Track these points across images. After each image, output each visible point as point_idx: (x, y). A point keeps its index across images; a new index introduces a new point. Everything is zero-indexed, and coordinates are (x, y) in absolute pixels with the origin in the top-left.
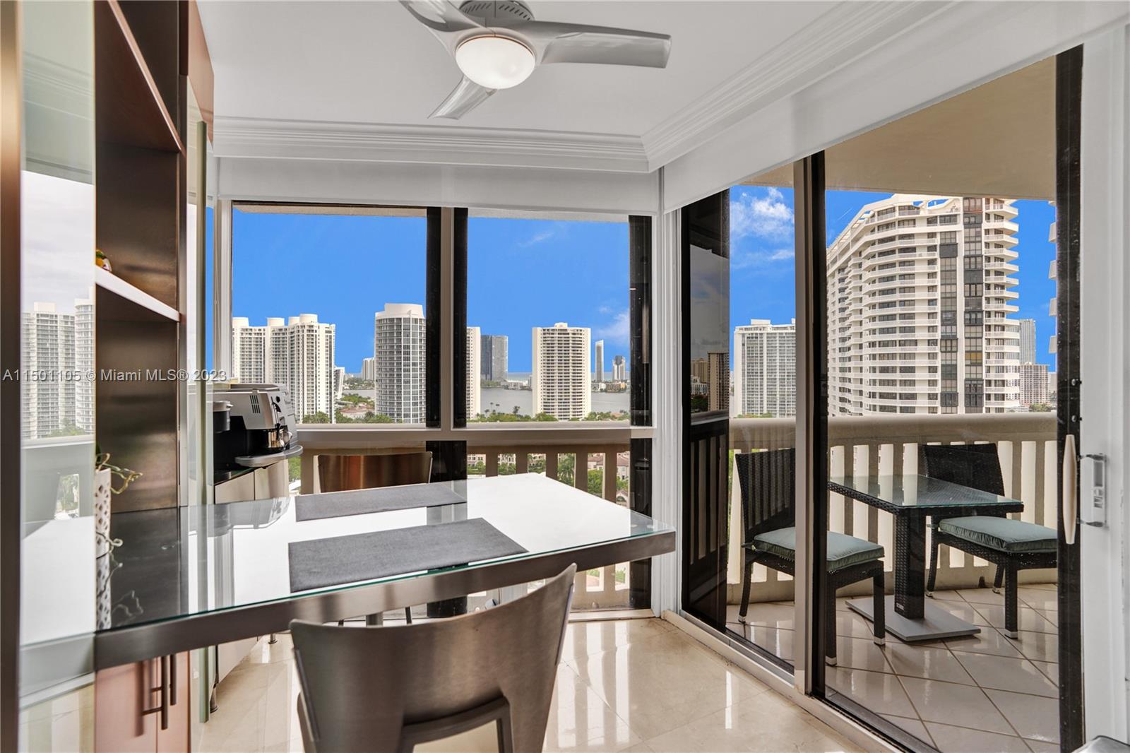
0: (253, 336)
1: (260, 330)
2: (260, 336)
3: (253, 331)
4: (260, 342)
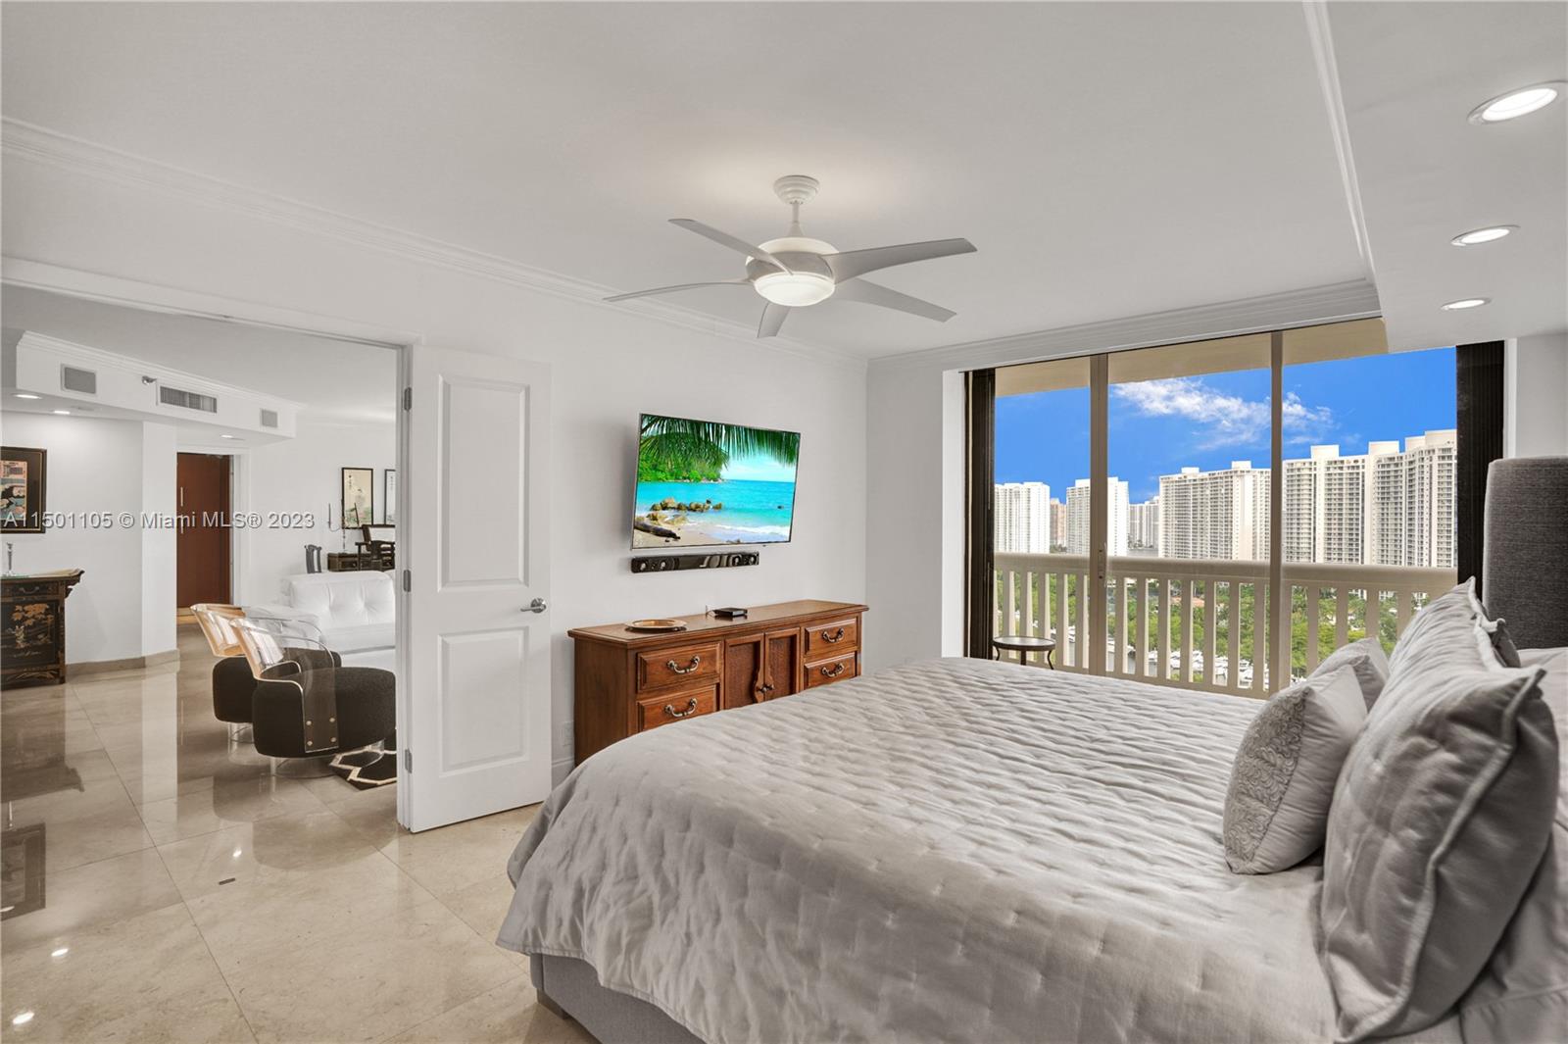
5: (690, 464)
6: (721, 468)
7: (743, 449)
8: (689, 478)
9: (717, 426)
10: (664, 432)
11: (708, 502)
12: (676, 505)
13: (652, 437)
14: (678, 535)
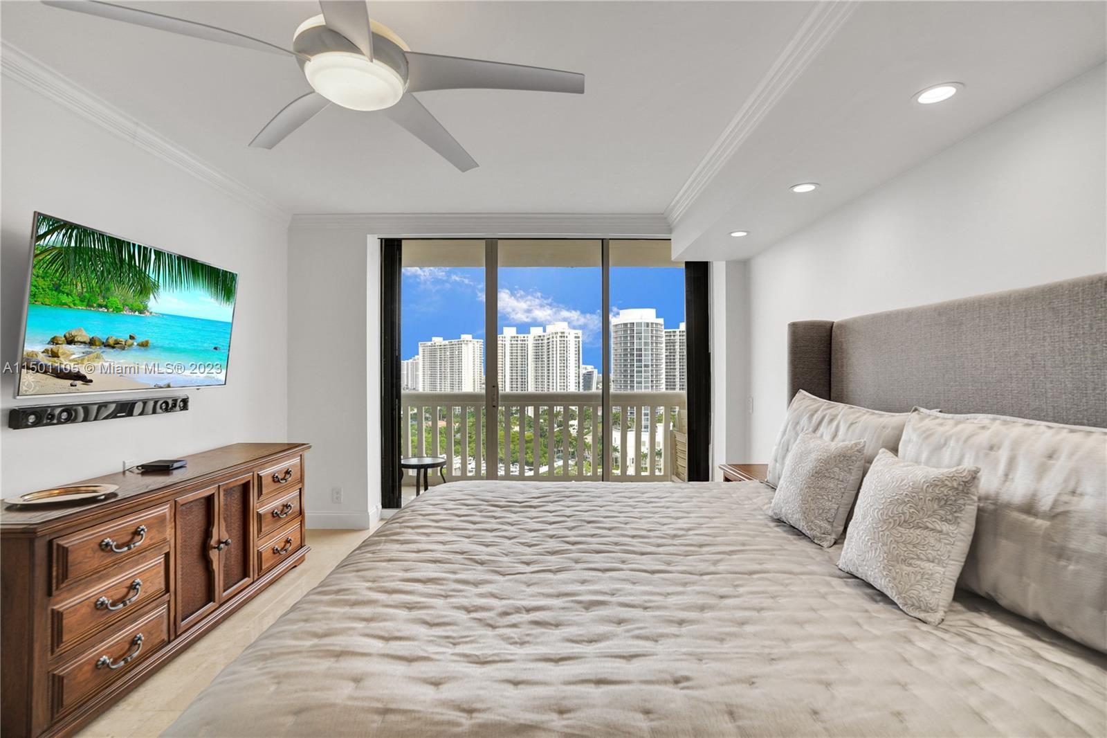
0: (519, 342)
1: (524, 337)
2: (524, 342)
3: (519, 339)
4: (524, 348)
5: (108, 289)
6: (149, 298)
7: (175, 279)
8: (106, 307)
9: (145, 251)
10: (73, 244)
11: (132, 337)
12: (88, 340)
13: (54, 248)
14: (88, 378)
